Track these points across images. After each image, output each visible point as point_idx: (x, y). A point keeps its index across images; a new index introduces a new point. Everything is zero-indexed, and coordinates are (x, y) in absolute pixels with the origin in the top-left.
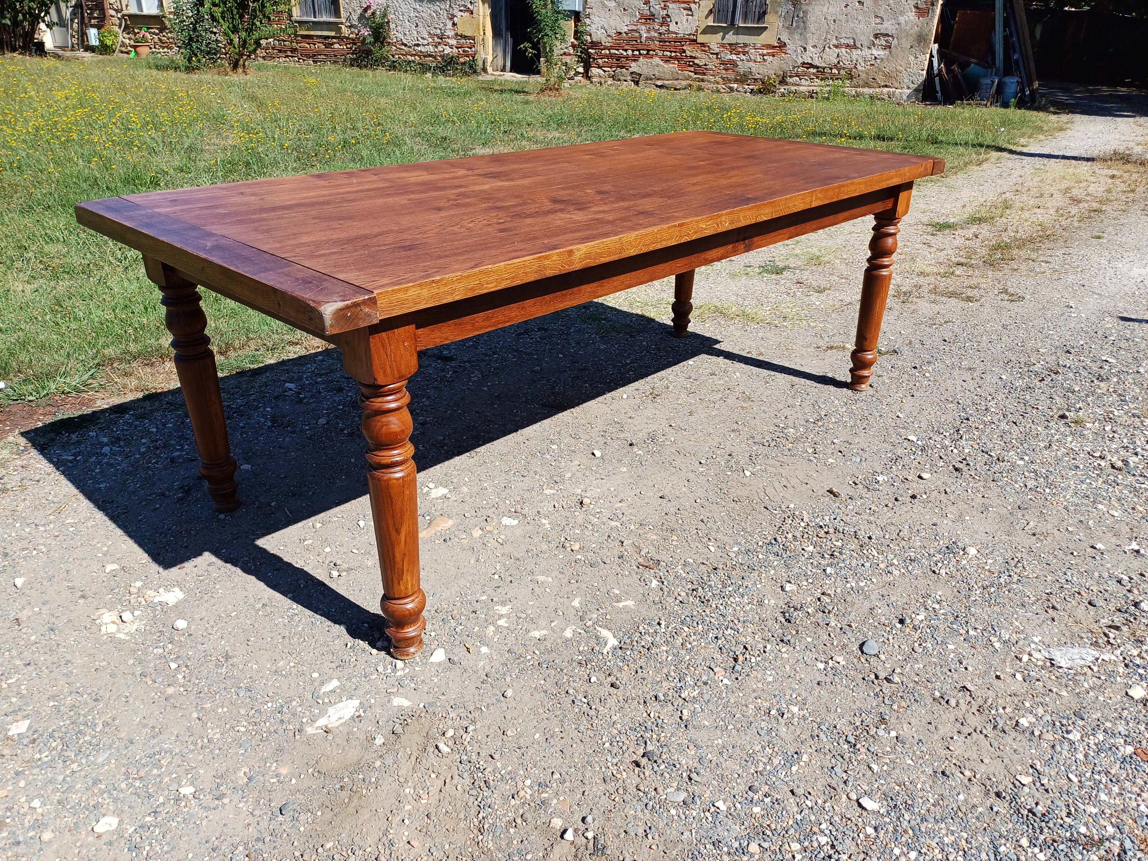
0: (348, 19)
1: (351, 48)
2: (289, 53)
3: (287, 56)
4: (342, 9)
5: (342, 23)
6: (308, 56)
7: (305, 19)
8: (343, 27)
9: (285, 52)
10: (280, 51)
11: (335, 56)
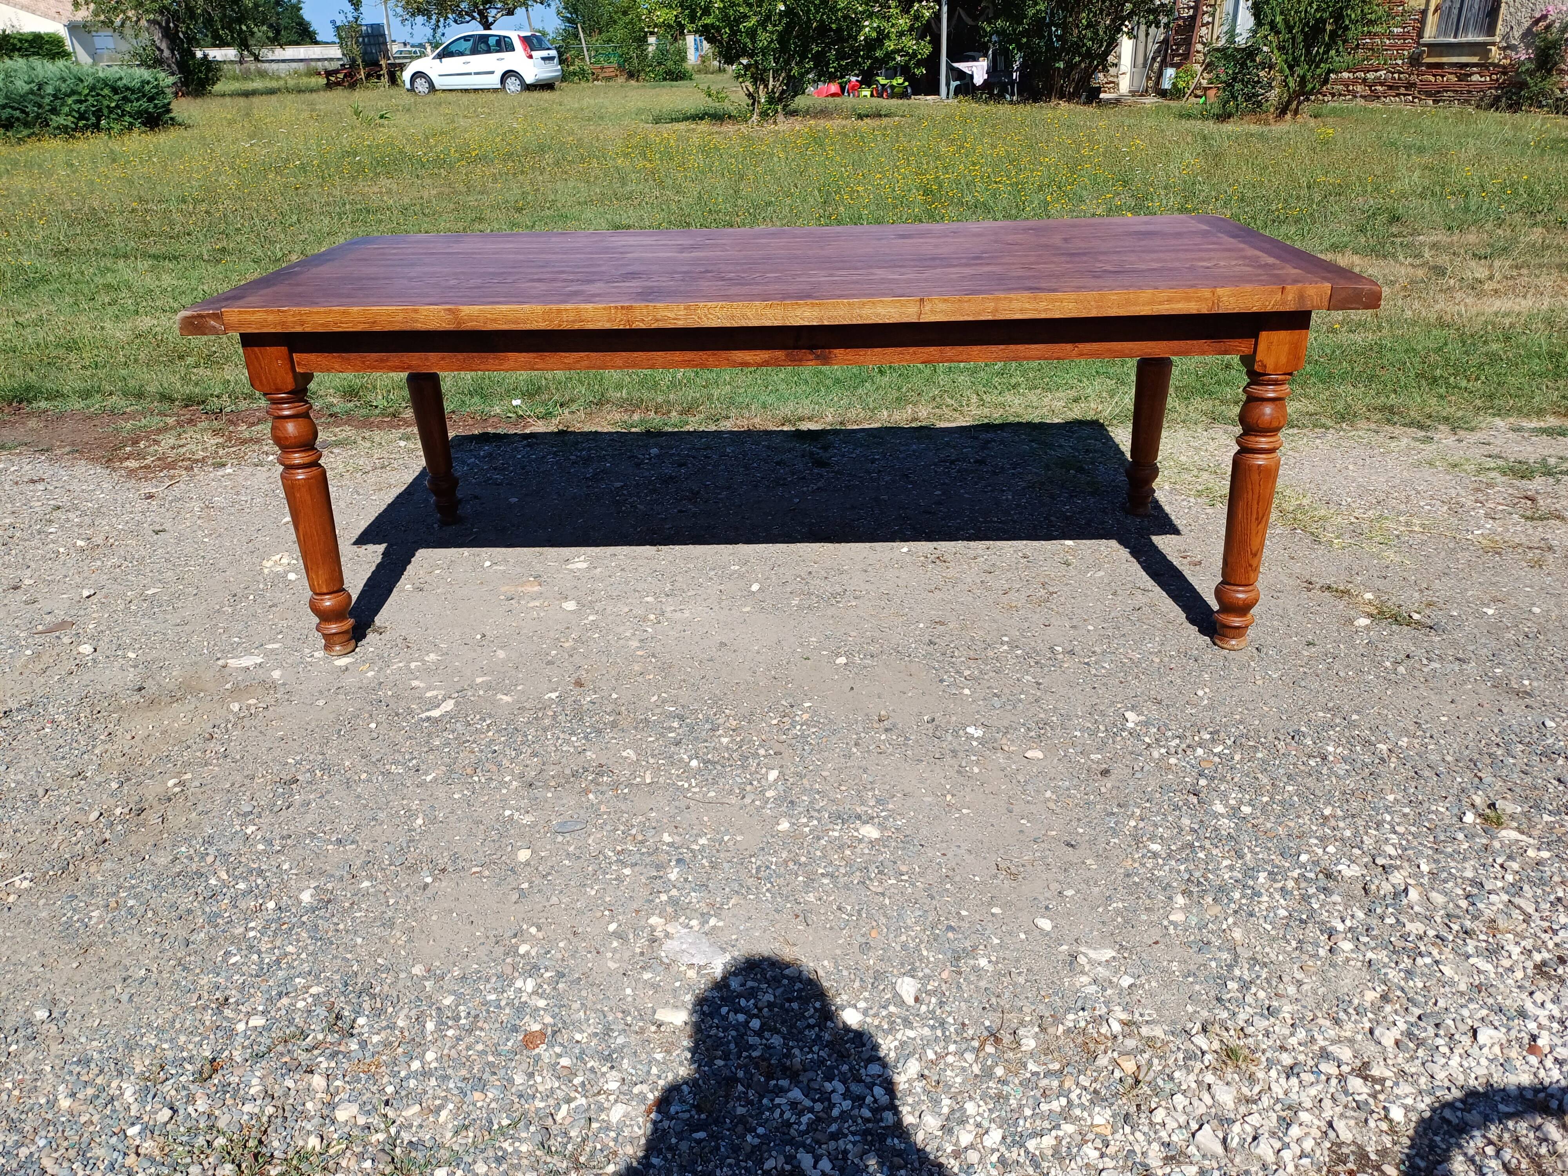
0: (1506, 37)
1: (1497, 80)
2: (1402, 90)
3: (1398, 95)
4: (1500, 22)
5: (1493, 44)
6: (1429, 94)
7: (1442, 40)
8: (1493, 48)
9: (1398, 88)
10: (1390, 88)
11: (1469, 92)
